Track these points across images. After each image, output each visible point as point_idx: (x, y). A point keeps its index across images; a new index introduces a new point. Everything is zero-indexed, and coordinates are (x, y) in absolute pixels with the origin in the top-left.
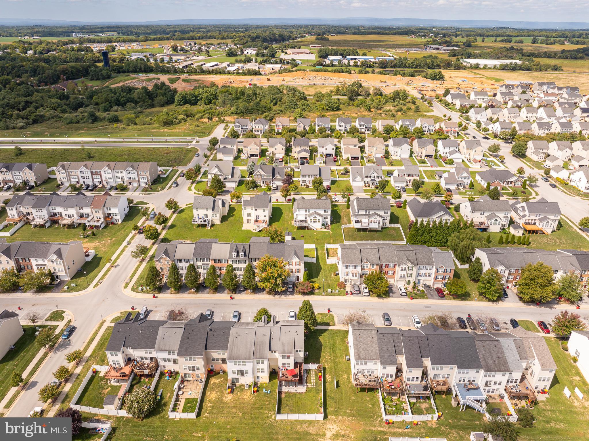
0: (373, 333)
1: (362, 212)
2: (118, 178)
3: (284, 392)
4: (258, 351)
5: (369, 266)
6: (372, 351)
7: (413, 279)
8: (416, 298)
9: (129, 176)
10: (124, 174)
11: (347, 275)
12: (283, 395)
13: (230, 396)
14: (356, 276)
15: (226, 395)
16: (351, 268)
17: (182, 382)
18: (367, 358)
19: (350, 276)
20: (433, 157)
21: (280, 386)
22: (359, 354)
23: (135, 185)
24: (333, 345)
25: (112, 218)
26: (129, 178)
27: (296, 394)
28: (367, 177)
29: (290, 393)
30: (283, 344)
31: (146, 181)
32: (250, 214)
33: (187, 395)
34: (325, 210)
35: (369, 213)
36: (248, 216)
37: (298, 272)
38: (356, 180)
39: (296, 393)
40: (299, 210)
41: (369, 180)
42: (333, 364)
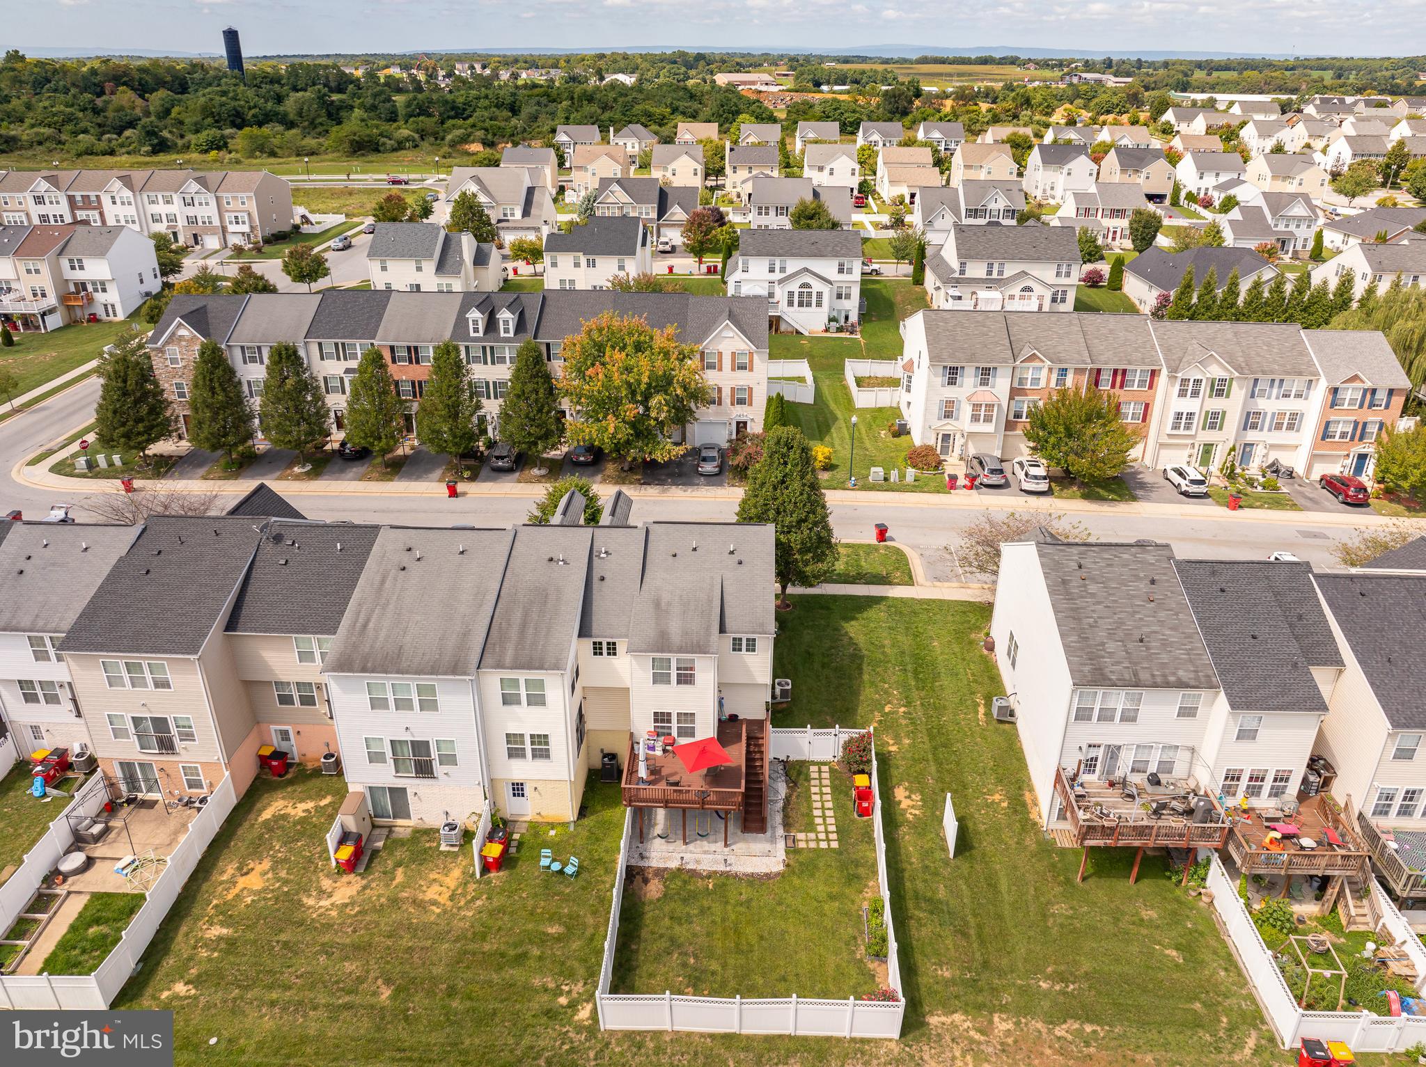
1: (977, 270)
2: (156, 219)
3: (659, 872)
4: (514, 633)
5: (1044, 374)
6: (1165, 644)
7: (1224, 439)
8: (1251, 507)
9: (191, 211)
10: (176, 208)
11: (948, 415)
12: (654, 889)
13: (346, 890)
14: (988, 419)
15: (326, 884)
16: (969, 381)
17: (111, 808)
18: (1145, 676)
19: (963, 422)
20: (1167, 202)
21: (641, 834)
22: (1092, 657)
23: (212, 242)
26: (192, 221)
27: (726, 880)
28: (973, 213)
29: (694, 873)
30: (657, 604)
31: (246, 228)
33: (106, 879)
34: (842, 266)
35: (1000, 273)
37: (741, 402)
38: (937, 224)
39: (727, 875)
40: (745, 263)
42: (923, 737)
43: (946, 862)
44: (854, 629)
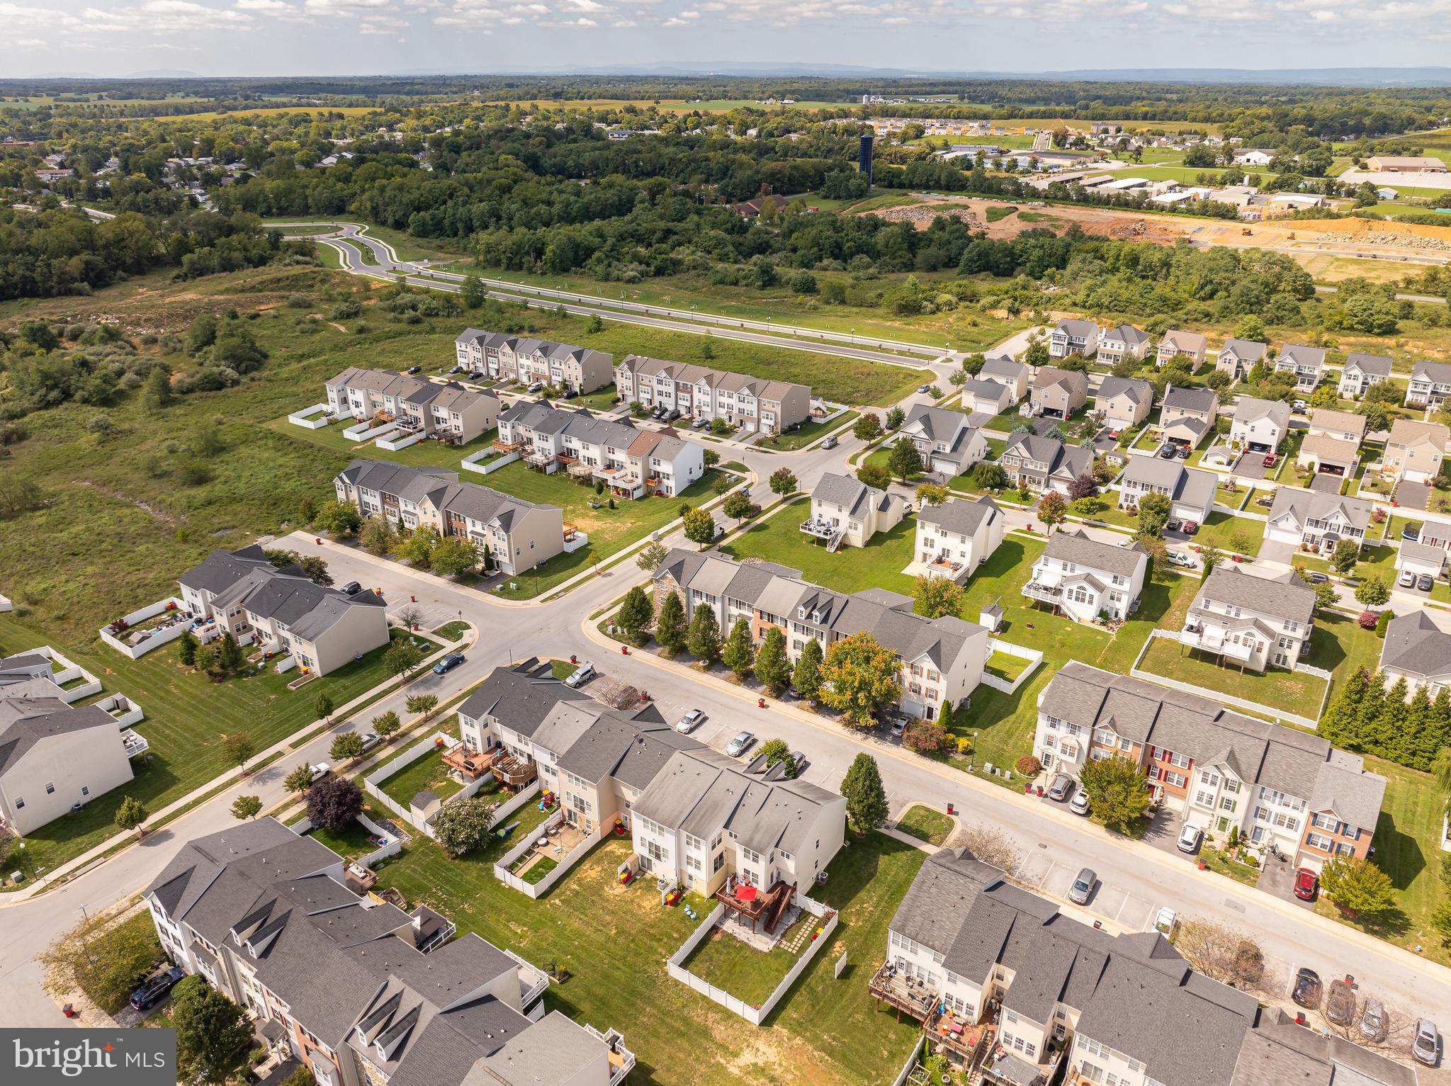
0: (972, 887)
1: (1218, 608)
2: (722, 405)
3: (724, 932)
4: (698, 817)
5: (1114, 739)
6: (942, 928)
7: (1237, 819)
8: (1217, 871)
9: (742, 405)
10: (733, 401)
11: (1050, 744)
12: (717, 937)
13: (620, 889)
14: (1071, 755)
15: (615, 885)
16: (1062, 730)
17: (561, 824)
18: (920, 937)
19: (1057, 751)
21: (726, 915)
22: (906, 920)
24: (900, 886)
25: (660, 482)
26: (741, 411)
27: (745, 946)
29: (735, 938)
30: (757, 825)
31: (772, 423)
32: (932, 541)
33: (550, 852)
34: (1115, 578)
35: (1237, 614)
36: (926, 545)
37: (931, 697)
38: (1282, 524)
39: (746, 944)
40: (1046, 560)
41: (1320, 532)
42: (869, 925)
43: (832, 979)
44: (883, 861)
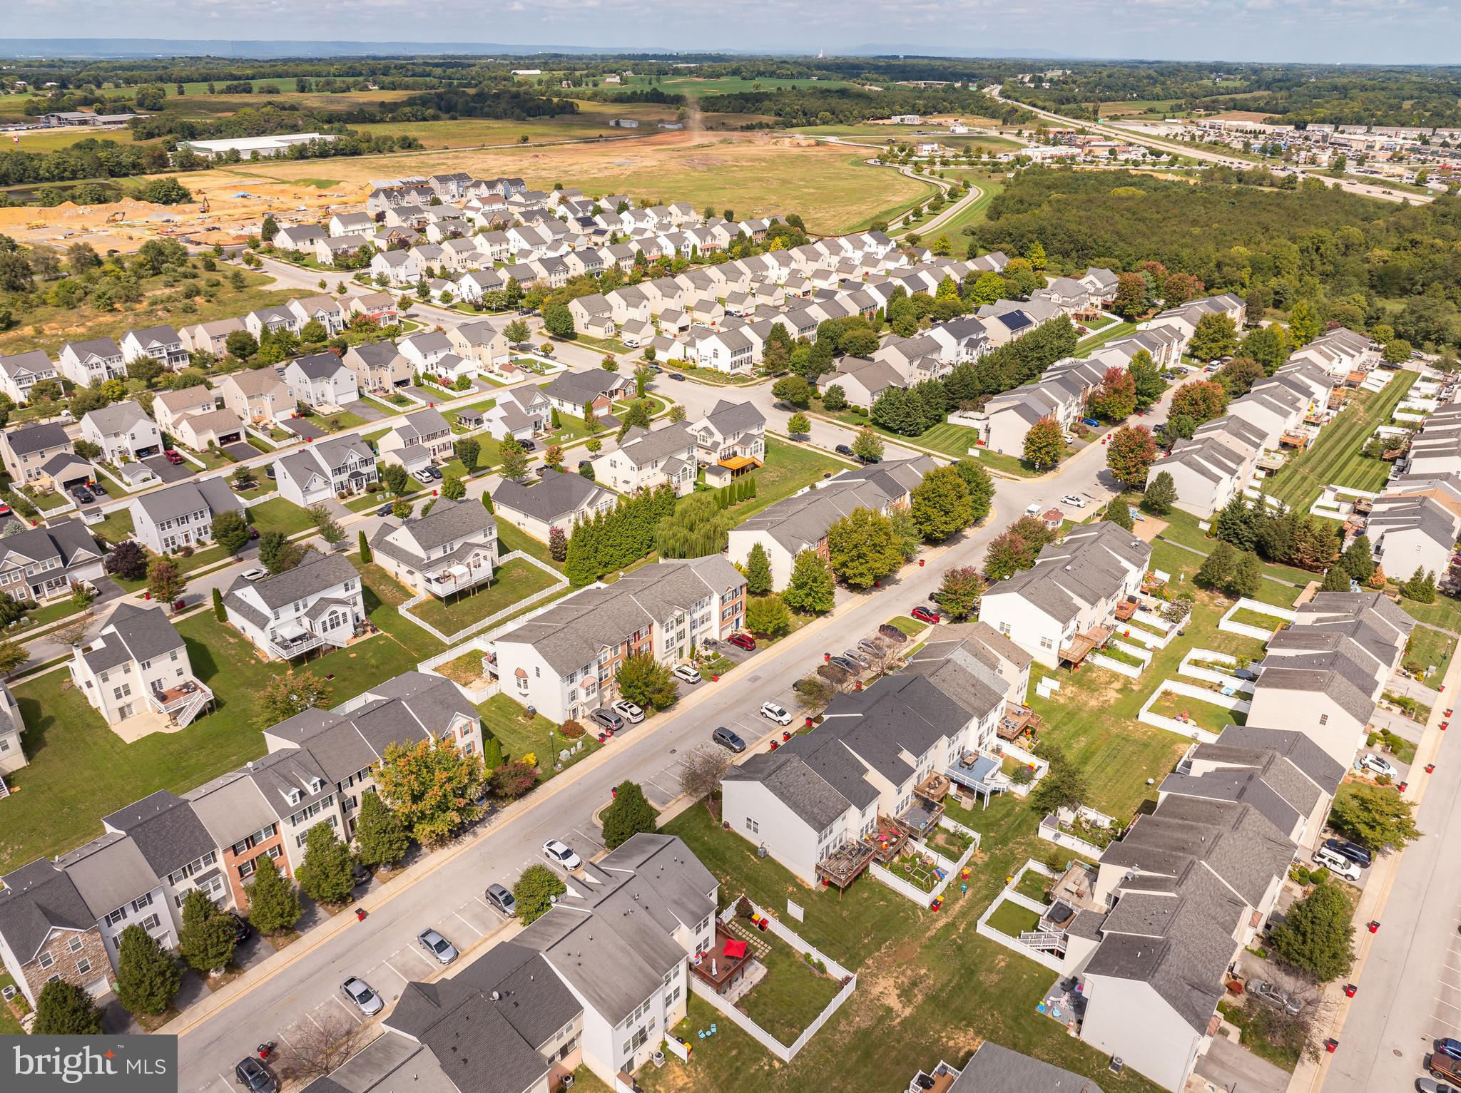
1: (437, 554)
4: (654, 955)
5: (609, 653)
7: (687, 642)
8: (721, 675)
11: (573, 698)
16: (580, 677)
18: (832, 815)
19: (582, 696)
20: (412, 384)
22: (815, 819)
24: (709, 850)
28: (337, 471)
29: (746, 995)
30: (676, 902)
32: (126, 686)
34: (346, 585)
35: (452, 549)
36: (119, 696)
37: (470, 751)
38: (312, 488)
39: (755, 987)
40: (276, 614)
41: (344, 477)
42: (747, 884)
